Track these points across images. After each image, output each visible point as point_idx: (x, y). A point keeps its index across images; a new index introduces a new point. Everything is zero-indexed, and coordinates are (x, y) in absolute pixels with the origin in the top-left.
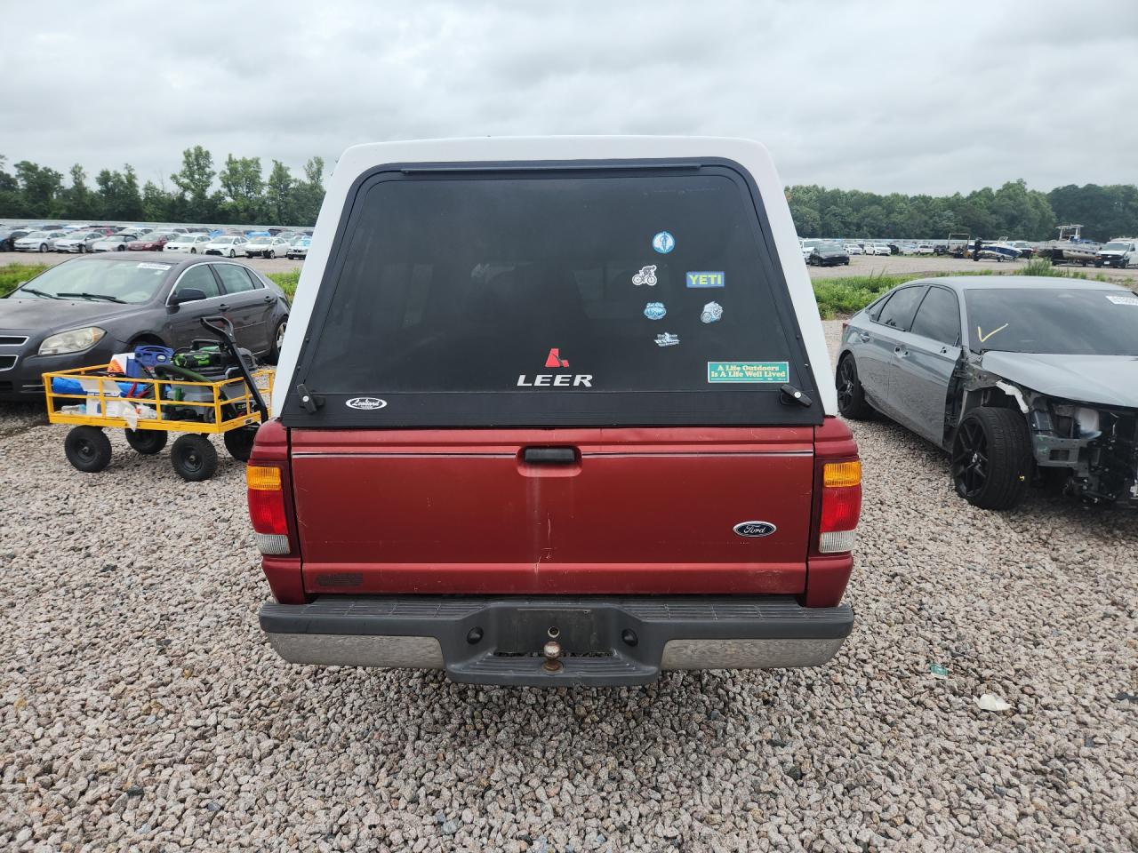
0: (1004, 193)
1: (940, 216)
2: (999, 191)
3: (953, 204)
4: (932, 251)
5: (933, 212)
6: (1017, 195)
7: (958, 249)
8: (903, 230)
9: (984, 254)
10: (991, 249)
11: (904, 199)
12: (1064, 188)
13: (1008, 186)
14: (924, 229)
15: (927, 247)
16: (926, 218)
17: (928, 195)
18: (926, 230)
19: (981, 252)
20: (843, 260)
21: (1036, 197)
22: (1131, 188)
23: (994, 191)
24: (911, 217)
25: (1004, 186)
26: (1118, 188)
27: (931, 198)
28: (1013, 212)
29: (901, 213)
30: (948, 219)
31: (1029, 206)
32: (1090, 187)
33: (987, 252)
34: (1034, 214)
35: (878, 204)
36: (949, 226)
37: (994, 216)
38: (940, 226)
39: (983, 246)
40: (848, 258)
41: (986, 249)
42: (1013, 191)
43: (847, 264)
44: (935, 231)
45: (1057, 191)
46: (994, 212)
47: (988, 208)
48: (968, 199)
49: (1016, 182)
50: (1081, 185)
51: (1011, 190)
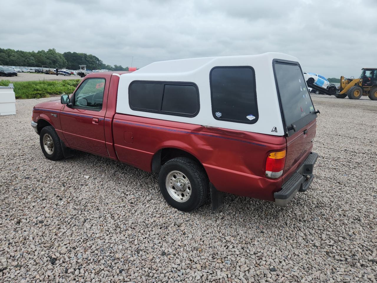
0: (49, 53)
1: (29, 59)
2: (47, 52)
3: (33, 54)
4: (34, 71)
5: (26, 57)
6: (54, 54)
7: (46, 71)
8: (17, 63)
9: (59, 73)
10: (61, 71)
11: (14, 51)
12: (67, 53)
13: (50, 50)
14: (24, 63)
15: (32, 70)
16: (24, 59)
17: (23, 51)
18: (25, 63)
19: (58, 72)
20: (15, 74)
21: (60, 55)
22: (86, 54)
23: (46, 51)
24: (18, 58)
25: (49, 50)
26: (82, 54)
27: (24, 52)
28: (54, 59)
29: (14, 56)
30: (33, 60)
31: (58, 57)
32: (75, 53)
33: (60, 73)
34: (60, 60)
35: (3, 52)
36: (33, 63)
37: (48, 60)
38: (30, 62)
39: (59, 70)
40: (17, 74)
41: (60, 71)
42: (52, 52)
43: (16, 76)
44: (29, 64)
45: (65, 53)
46: (48, 59)
47: (46, 57)
48: (37, 53)
49: (52, 49)
50: (72, 52)
51: (51, 52)
